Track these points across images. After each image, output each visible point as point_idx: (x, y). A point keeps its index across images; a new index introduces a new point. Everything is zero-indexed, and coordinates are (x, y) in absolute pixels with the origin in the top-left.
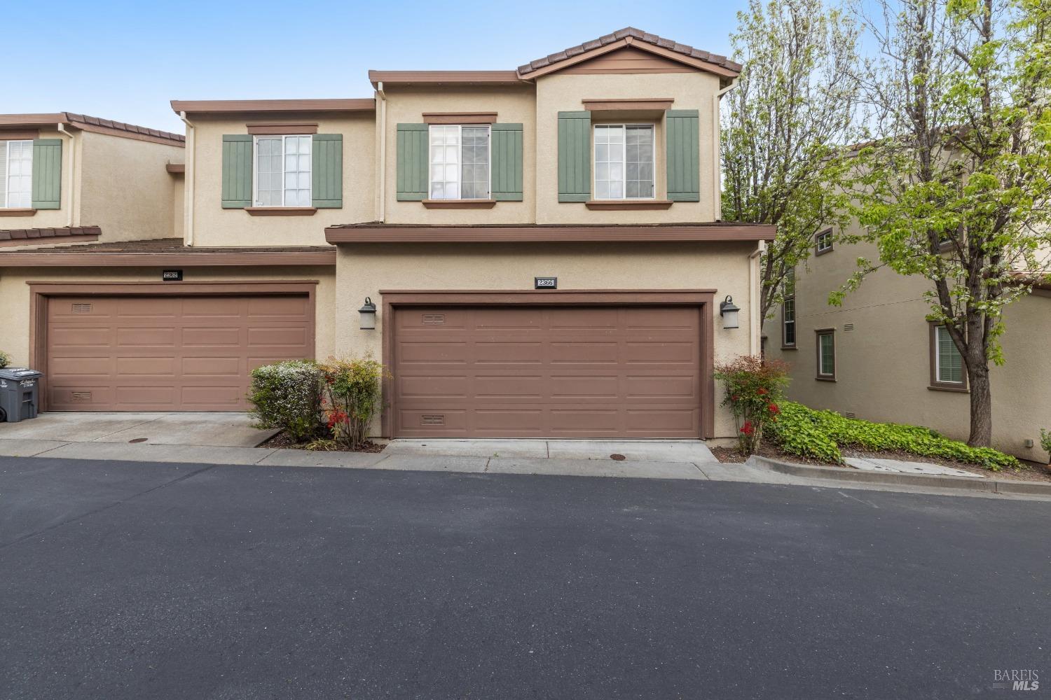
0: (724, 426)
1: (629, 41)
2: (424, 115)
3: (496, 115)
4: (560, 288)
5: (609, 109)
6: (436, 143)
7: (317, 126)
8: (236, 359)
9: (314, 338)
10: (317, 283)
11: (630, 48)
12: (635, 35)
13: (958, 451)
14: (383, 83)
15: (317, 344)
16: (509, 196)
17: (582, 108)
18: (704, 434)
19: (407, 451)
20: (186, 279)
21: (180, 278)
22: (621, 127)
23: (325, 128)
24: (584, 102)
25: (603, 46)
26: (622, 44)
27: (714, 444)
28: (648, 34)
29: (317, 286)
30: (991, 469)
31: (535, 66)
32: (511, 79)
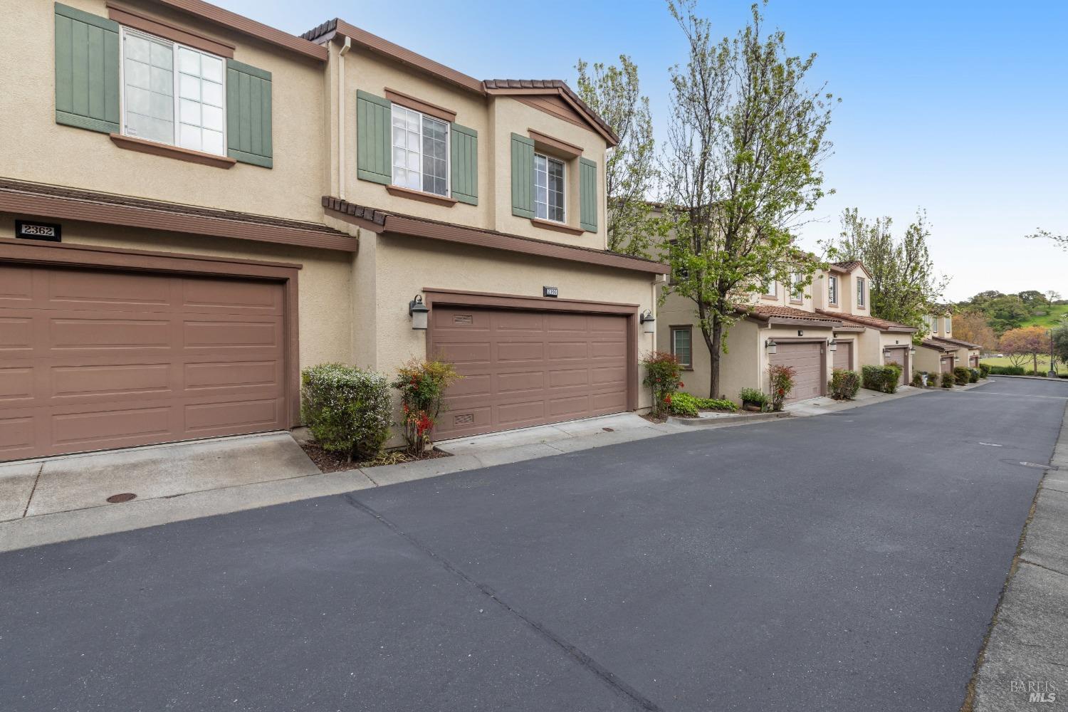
0: (643, 399)
1: (561, 91)
2: (387, 91)
3: (454, 114)
4: (560, 297)
5: (545, 143)
6: (398, 125)
7: (234, 49)
8: (164, 367)
9: (298, 337)
10: (300, 268)
11: (559, 97)
12: (565, 89)
13: (717, 403)
14: (352, 39)
15: (300, 344)
16: (467, 199)
17: (527, 135)
18: (631, 407)
19: (466, 452)
20: (67, 241)
21: (57, 238)
22: (545, 158)
23: (243, 56)
24: (530, 131)
25: (545, 88)
26: (555, 92)
27: (640, 412)
28: (572, 92)
29: (299, 271)
30: (734, 411)
31: (497, 84)
32: (477, 88)
